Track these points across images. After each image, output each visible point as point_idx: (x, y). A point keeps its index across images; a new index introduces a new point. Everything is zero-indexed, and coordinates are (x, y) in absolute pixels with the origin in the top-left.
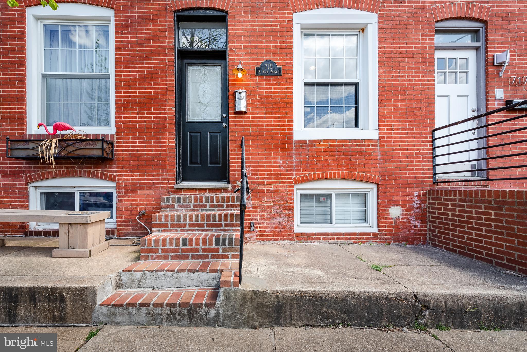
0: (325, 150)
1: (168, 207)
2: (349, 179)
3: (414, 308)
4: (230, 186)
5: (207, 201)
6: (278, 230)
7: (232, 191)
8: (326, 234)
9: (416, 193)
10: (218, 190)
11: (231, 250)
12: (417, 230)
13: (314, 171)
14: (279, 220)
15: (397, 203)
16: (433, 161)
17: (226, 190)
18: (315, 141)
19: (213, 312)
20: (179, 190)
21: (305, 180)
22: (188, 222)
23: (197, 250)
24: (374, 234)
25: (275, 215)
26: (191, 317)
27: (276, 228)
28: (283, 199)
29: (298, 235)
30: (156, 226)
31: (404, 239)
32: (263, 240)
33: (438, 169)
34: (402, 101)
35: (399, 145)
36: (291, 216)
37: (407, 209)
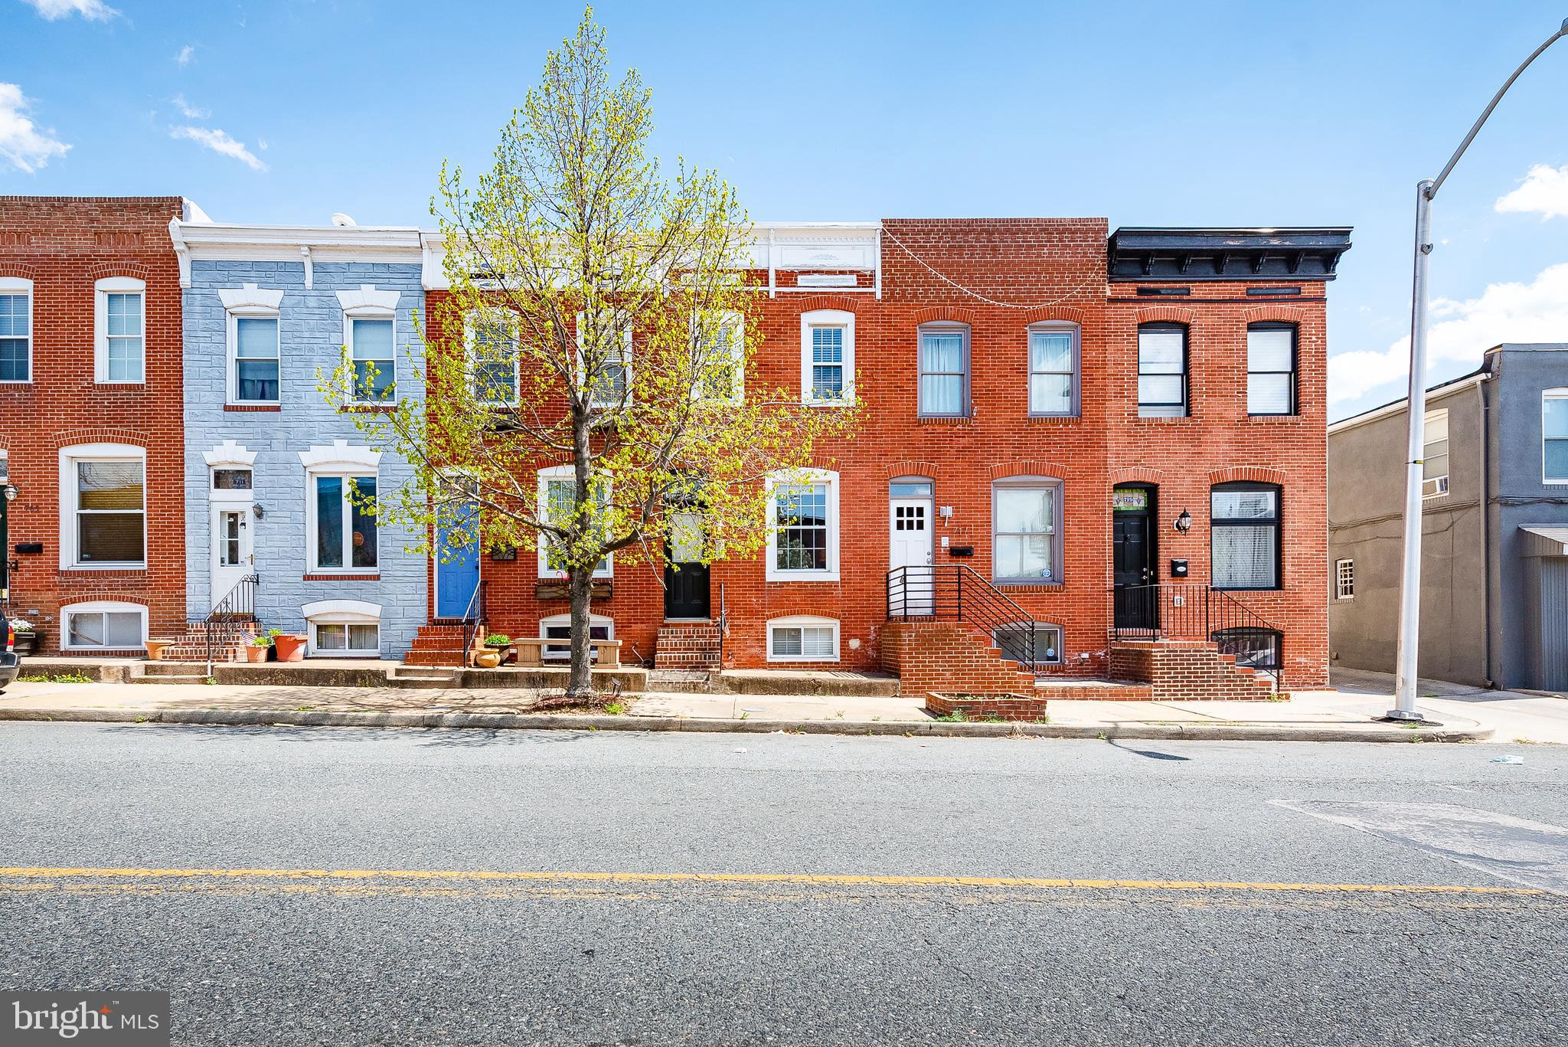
0: (793, 590)
1: (663, 637)
2: (814, 614)
3: (813, 686)
4: (711, 622)
5: (694, 633)
6: (753, 660)
7: (713, 626)
8: (794, 663)
9: (872, 628)
10: (701, 625)
11: (714, 663)
12: (873, 659)
13: (783, 608)
14: (754, 651)
15: (855, 636)
16: (888, 599)
17: (707, 625)
18: (784, 583)
19: (706, 687)
20: (667, 626)
21: (775, 616)
22: (683, 647)
23: (692, 663)
24: (836, 663)
25: (750, 647)
26: (695, 689)
27: (751, 657)
28: (756, 633)
29: (770, 663)
30: (660, 650)
31: (862, 668)
32: (739, 668)
33: (892, 606)
34: (861, 548)
35: (858, 586)
36: (764, 647)
37: (864, 640)
